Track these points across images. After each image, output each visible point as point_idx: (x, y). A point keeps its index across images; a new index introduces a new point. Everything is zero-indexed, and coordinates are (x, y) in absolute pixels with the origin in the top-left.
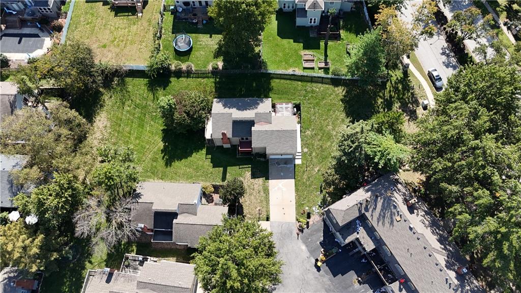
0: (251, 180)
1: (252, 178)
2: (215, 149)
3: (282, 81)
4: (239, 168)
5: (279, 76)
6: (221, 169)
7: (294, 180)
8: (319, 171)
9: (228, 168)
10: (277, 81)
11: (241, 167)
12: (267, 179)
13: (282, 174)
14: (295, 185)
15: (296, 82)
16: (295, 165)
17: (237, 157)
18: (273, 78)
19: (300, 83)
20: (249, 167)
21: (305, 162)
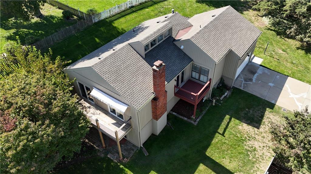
0: (261, 130)
1: (258, 128)
2: (146, 154)
3: (128, 17)
4: (223, 135)
5: (119, 15)
6: (202, 167)
7: (289, 77)
8: (283, 50)
9: (209, 153)
10: (122, 20)
11: (221, 130)
12: (272, 106)
13: (271, 84)
14: (301, 80)
15: (143, 11)
16: (261, 65)
17: (196, 124)
18: (112, 21)
19: (147, 10)
20: (230, 119)
21: (262, 55)
